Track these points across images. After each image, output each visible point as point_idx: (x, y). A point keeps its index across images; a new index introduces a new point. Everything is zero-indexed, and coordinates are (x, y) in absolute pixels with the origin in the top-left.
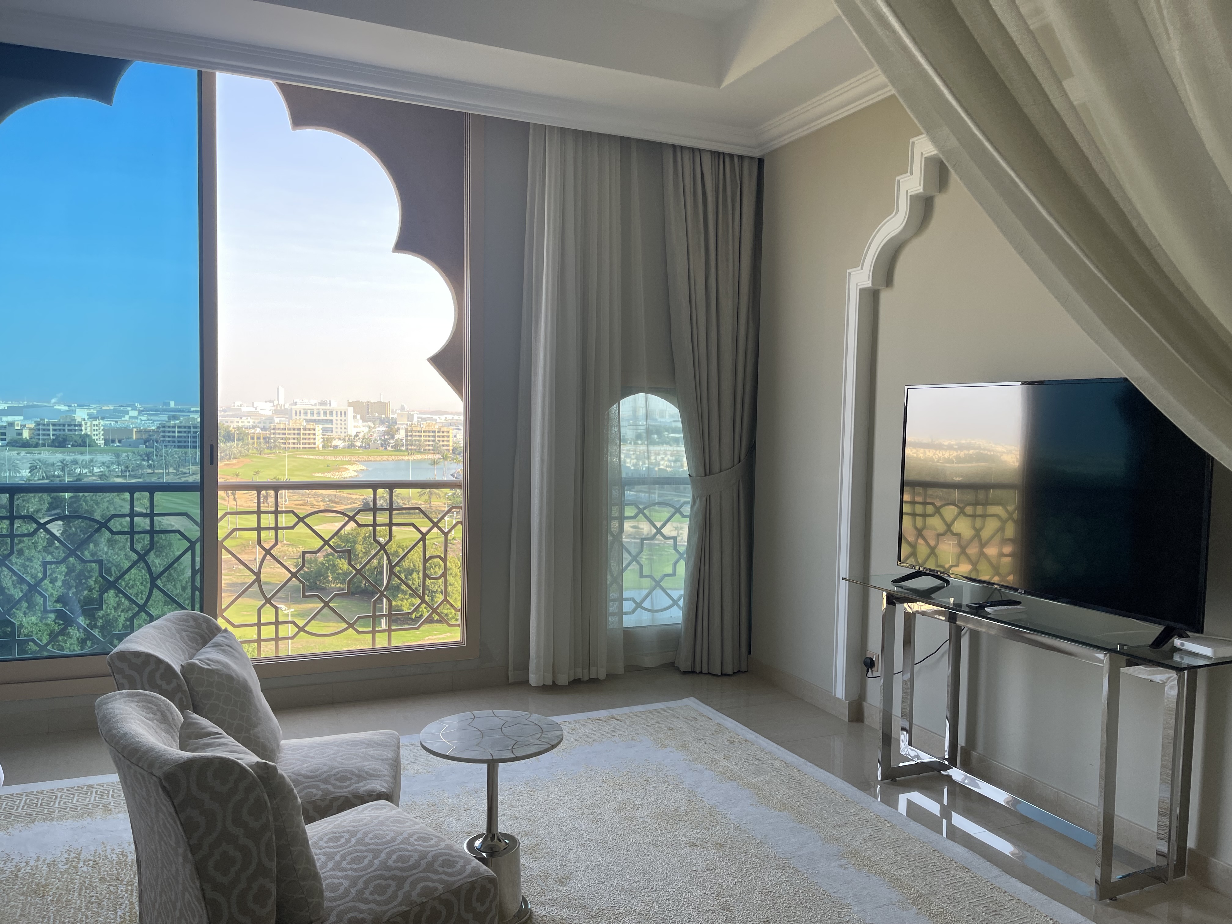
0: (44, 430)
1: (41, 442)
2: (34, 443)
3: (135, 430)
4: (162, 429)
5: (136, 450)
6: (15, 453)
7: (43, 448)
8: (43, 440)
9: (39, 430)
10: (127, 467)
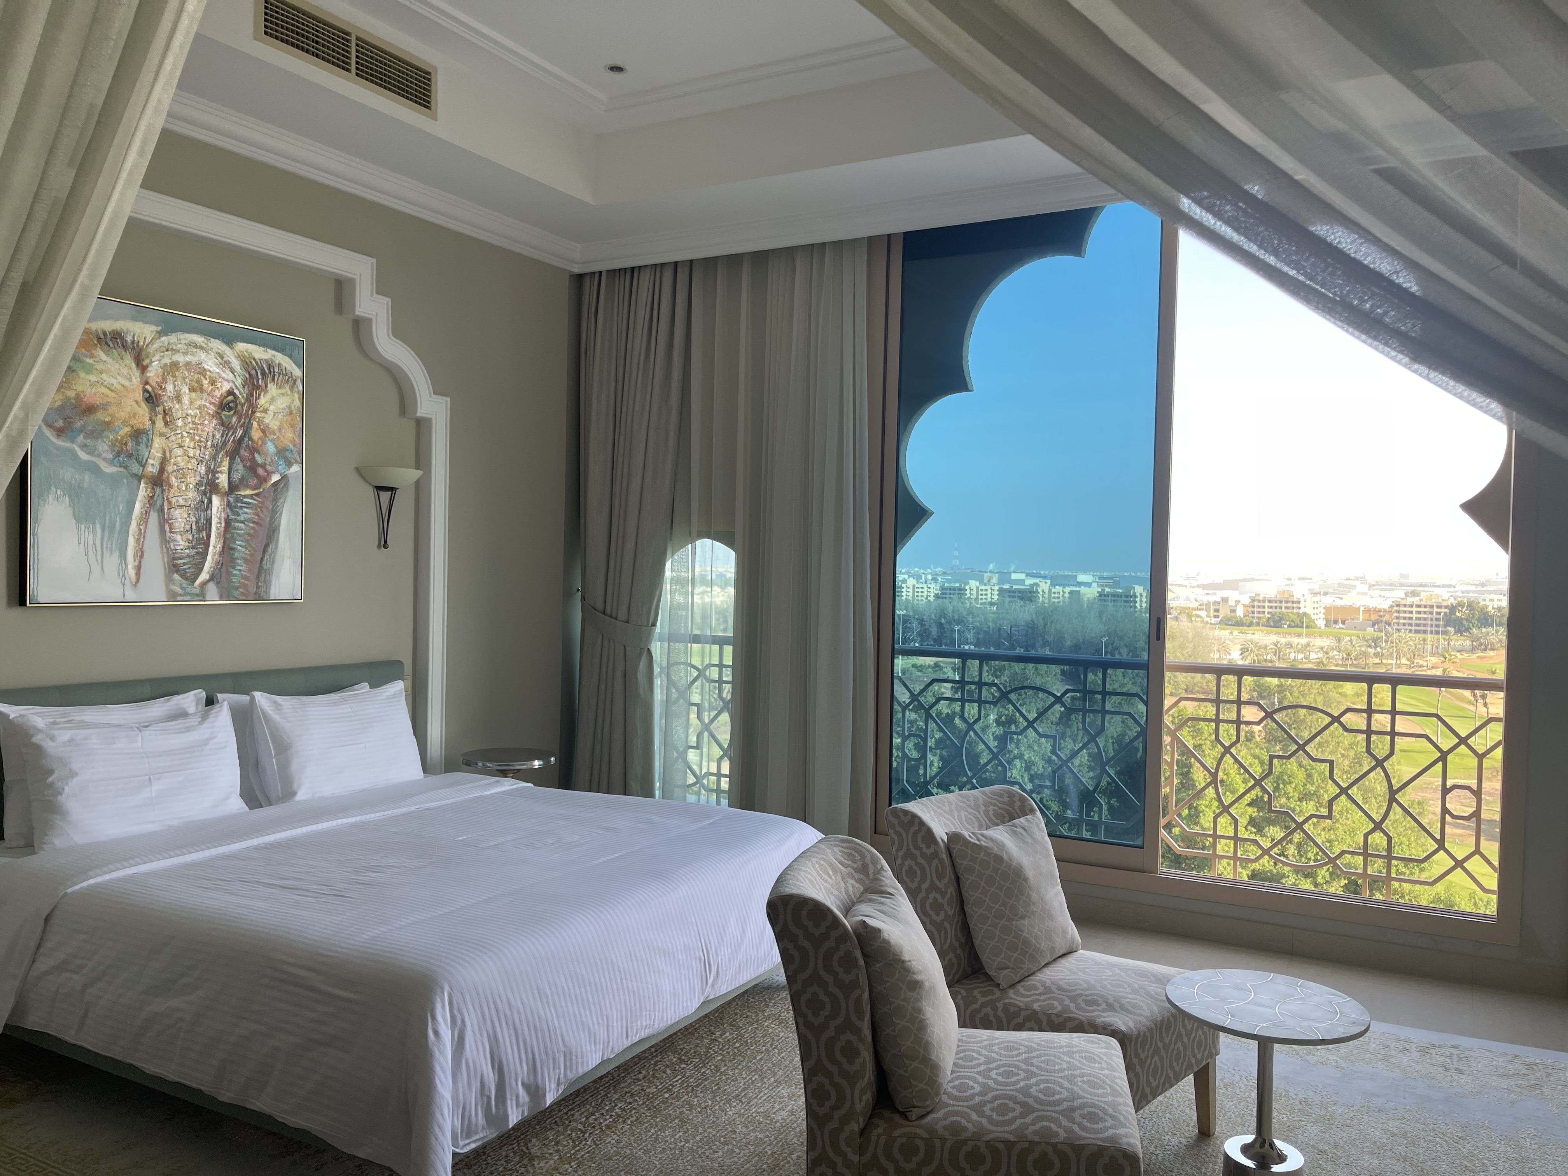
0: (1259, 607)
1: (1255, 621)
2: (1248, 622)
3: (1362, 609)
4: (1395, 608)
5: (1361, 633)
6: (1227, 632)
7: (1257, 628)
8: (1258, 618)
9: (1253, 607)
10: (1349, 655)
